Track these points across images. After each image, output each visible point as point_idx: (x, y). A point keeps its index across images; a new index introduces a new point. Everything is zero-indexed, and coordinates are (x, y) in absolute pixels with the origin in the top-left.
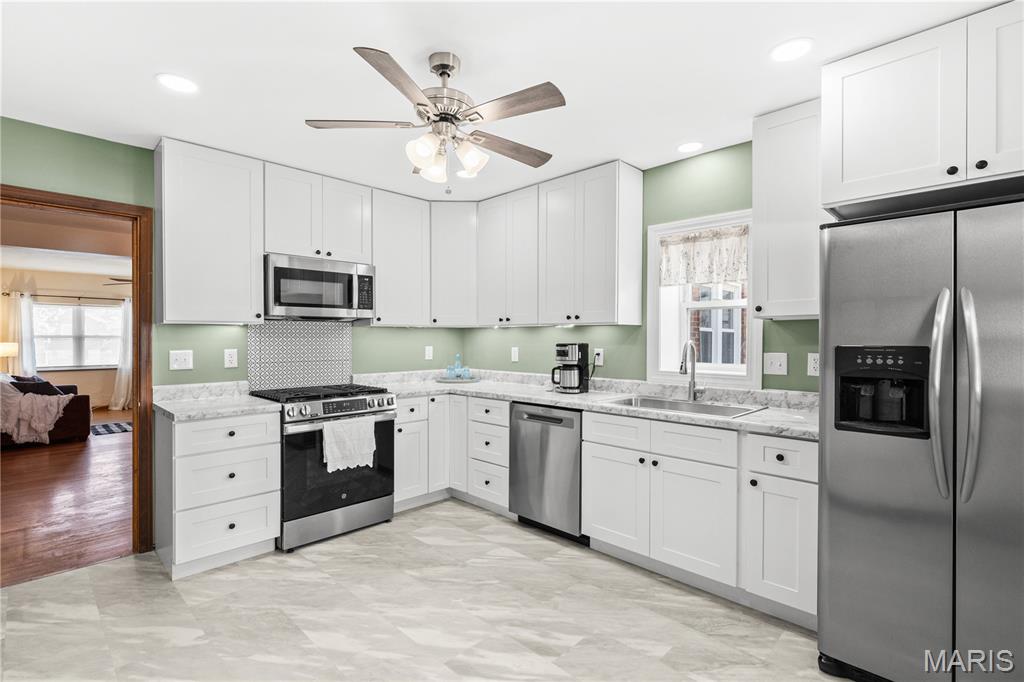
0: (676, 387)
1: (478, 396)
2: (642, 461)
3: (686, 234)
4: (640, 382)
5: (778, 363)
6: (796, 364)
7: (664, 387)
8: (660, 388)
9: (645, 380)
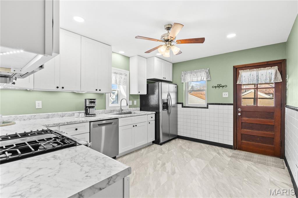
0: (114, 110)
1: (68, 124)
2: (134, 126)
3: (115, 71)
4: (105, 110)
5: (130, 103)
6: (133, 103)
7: (111, 110)
8: (111, 111)
9: (105, 109)
